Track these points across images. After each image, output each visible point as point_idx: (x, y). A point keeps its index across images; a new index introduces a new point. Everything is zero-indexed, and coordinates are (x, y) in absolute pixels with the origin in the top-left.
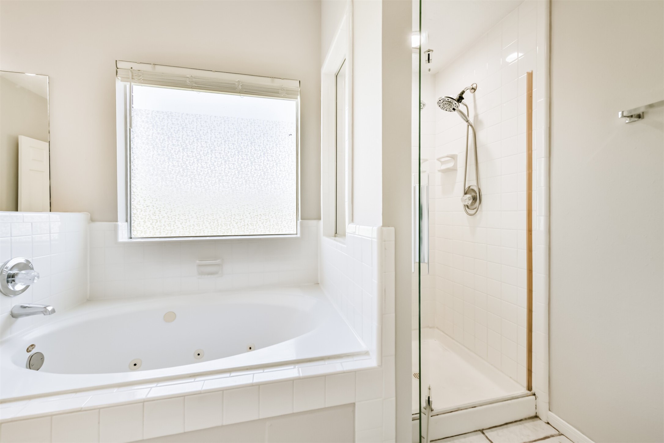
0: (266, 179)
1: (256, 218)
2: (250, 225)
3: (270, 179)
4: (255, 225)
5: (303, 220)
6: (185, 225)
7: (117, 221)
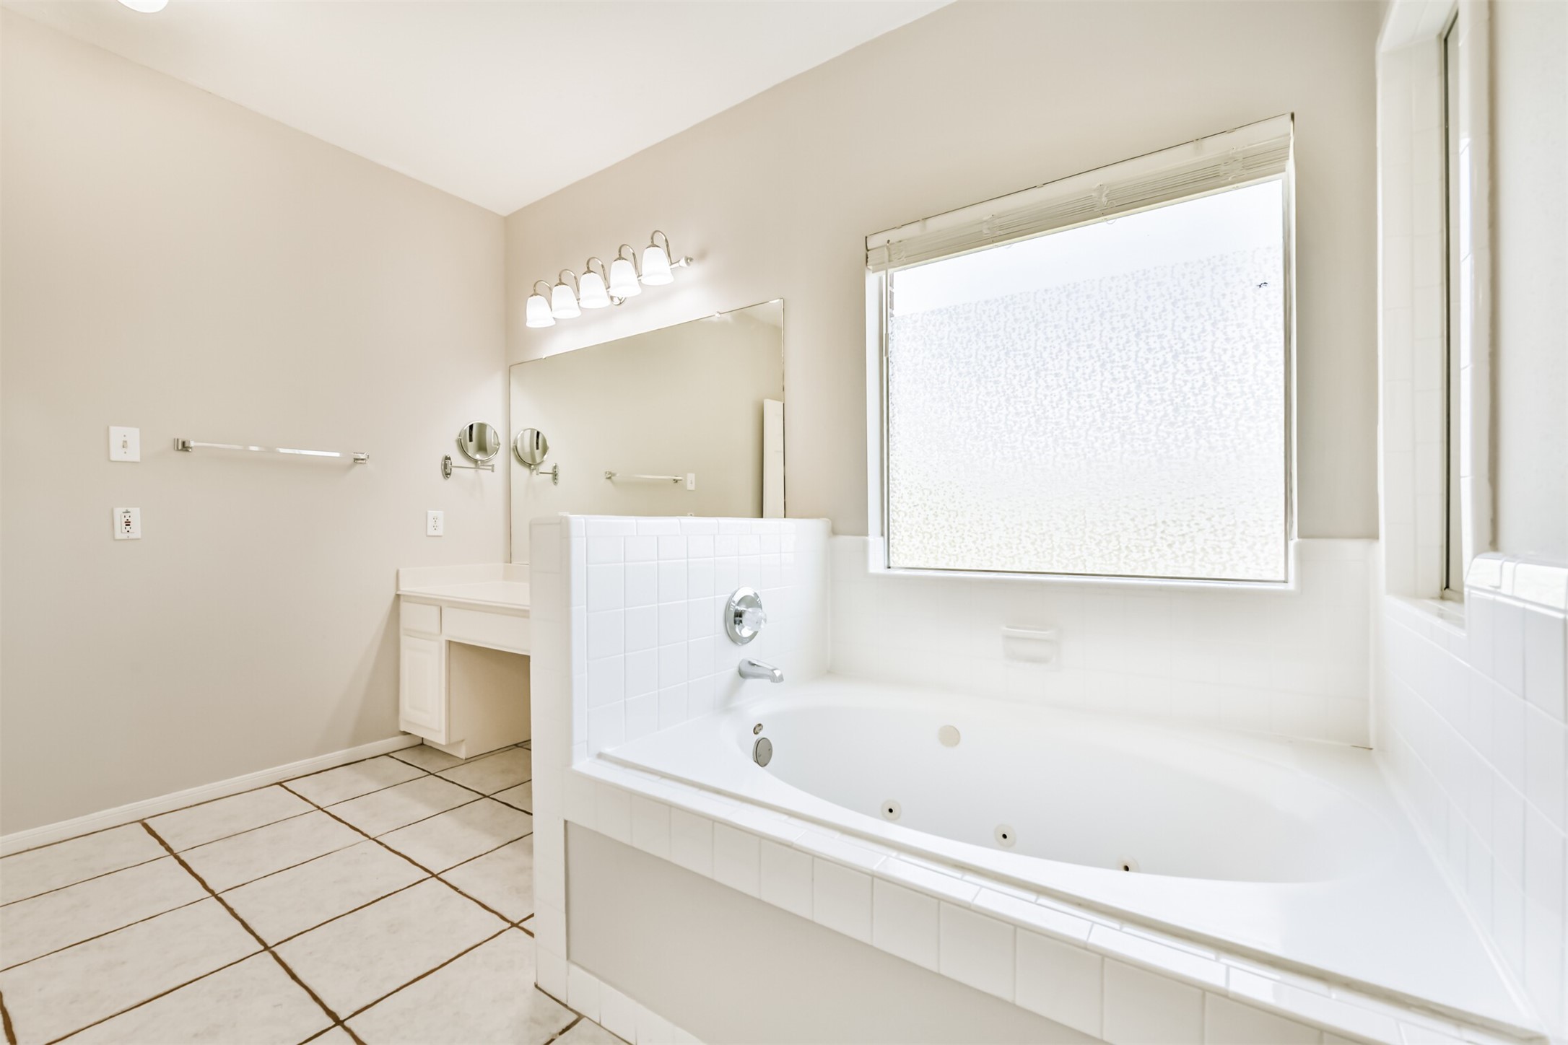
0: (1180, 424)
1: (1152, 531)
2: (1133, 549)
3: (1193, 422)
4: (1147, 550)
5: (1305, 540)
6: (982, 545)
7: (866, 534)
